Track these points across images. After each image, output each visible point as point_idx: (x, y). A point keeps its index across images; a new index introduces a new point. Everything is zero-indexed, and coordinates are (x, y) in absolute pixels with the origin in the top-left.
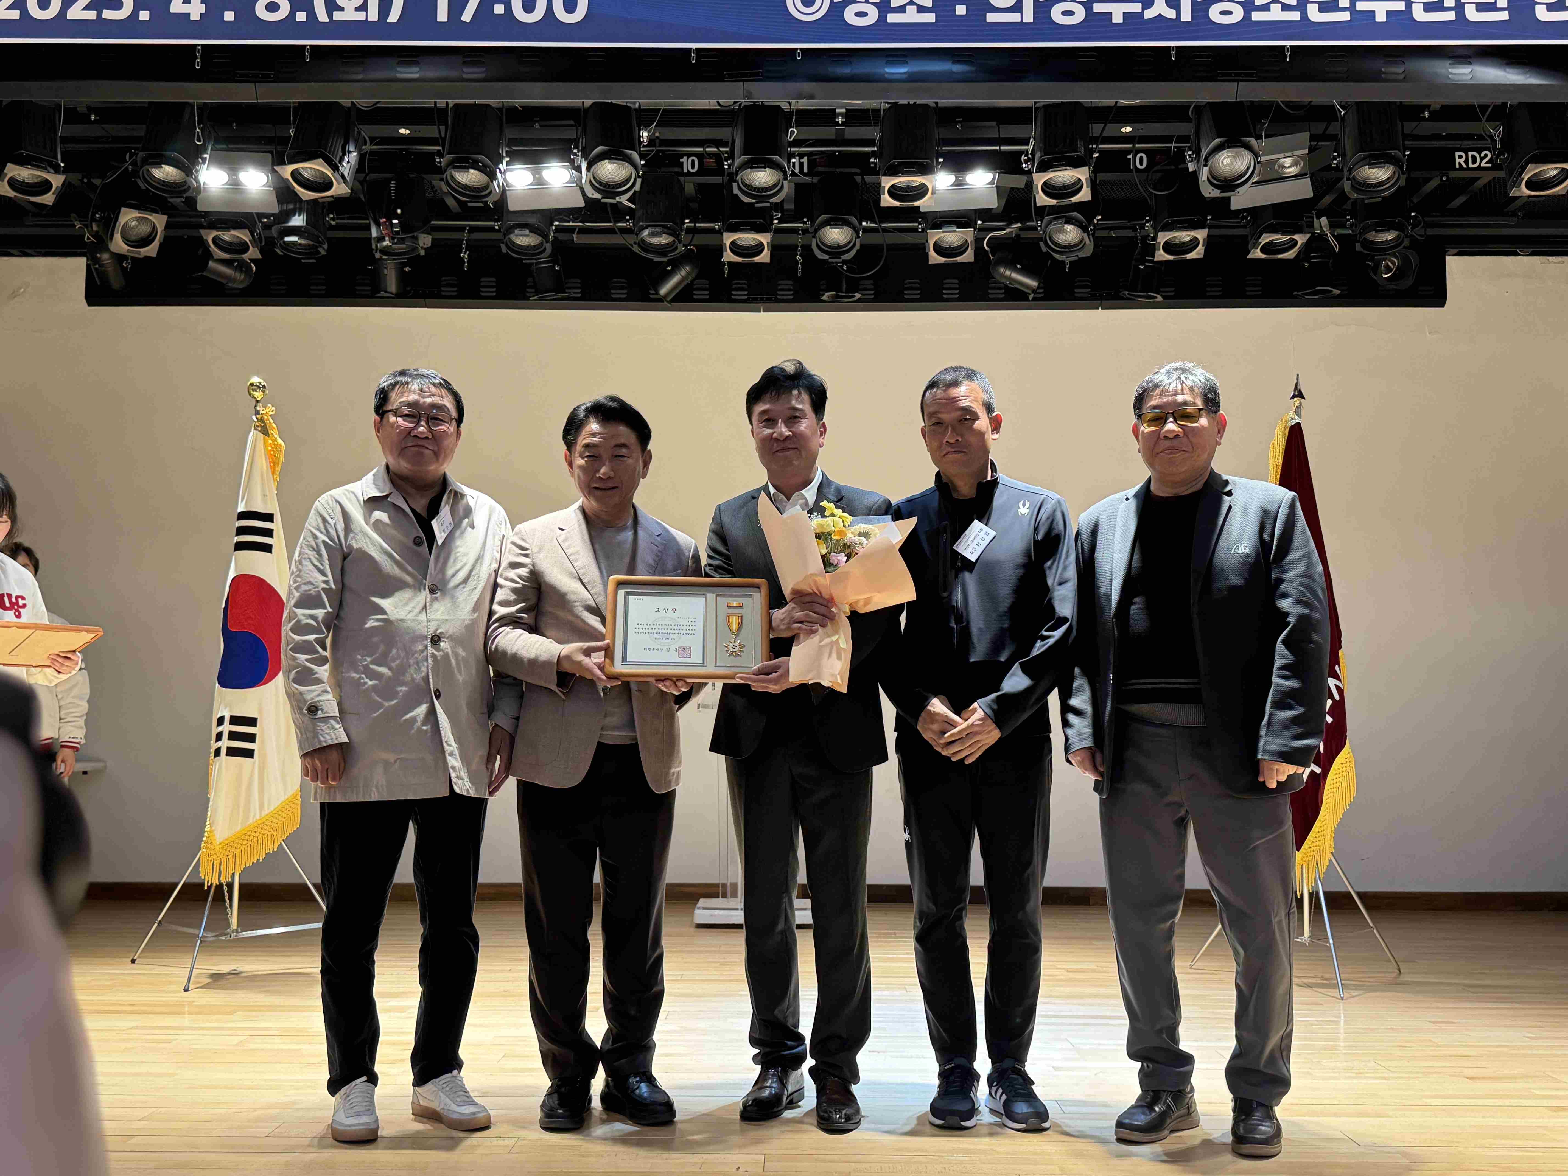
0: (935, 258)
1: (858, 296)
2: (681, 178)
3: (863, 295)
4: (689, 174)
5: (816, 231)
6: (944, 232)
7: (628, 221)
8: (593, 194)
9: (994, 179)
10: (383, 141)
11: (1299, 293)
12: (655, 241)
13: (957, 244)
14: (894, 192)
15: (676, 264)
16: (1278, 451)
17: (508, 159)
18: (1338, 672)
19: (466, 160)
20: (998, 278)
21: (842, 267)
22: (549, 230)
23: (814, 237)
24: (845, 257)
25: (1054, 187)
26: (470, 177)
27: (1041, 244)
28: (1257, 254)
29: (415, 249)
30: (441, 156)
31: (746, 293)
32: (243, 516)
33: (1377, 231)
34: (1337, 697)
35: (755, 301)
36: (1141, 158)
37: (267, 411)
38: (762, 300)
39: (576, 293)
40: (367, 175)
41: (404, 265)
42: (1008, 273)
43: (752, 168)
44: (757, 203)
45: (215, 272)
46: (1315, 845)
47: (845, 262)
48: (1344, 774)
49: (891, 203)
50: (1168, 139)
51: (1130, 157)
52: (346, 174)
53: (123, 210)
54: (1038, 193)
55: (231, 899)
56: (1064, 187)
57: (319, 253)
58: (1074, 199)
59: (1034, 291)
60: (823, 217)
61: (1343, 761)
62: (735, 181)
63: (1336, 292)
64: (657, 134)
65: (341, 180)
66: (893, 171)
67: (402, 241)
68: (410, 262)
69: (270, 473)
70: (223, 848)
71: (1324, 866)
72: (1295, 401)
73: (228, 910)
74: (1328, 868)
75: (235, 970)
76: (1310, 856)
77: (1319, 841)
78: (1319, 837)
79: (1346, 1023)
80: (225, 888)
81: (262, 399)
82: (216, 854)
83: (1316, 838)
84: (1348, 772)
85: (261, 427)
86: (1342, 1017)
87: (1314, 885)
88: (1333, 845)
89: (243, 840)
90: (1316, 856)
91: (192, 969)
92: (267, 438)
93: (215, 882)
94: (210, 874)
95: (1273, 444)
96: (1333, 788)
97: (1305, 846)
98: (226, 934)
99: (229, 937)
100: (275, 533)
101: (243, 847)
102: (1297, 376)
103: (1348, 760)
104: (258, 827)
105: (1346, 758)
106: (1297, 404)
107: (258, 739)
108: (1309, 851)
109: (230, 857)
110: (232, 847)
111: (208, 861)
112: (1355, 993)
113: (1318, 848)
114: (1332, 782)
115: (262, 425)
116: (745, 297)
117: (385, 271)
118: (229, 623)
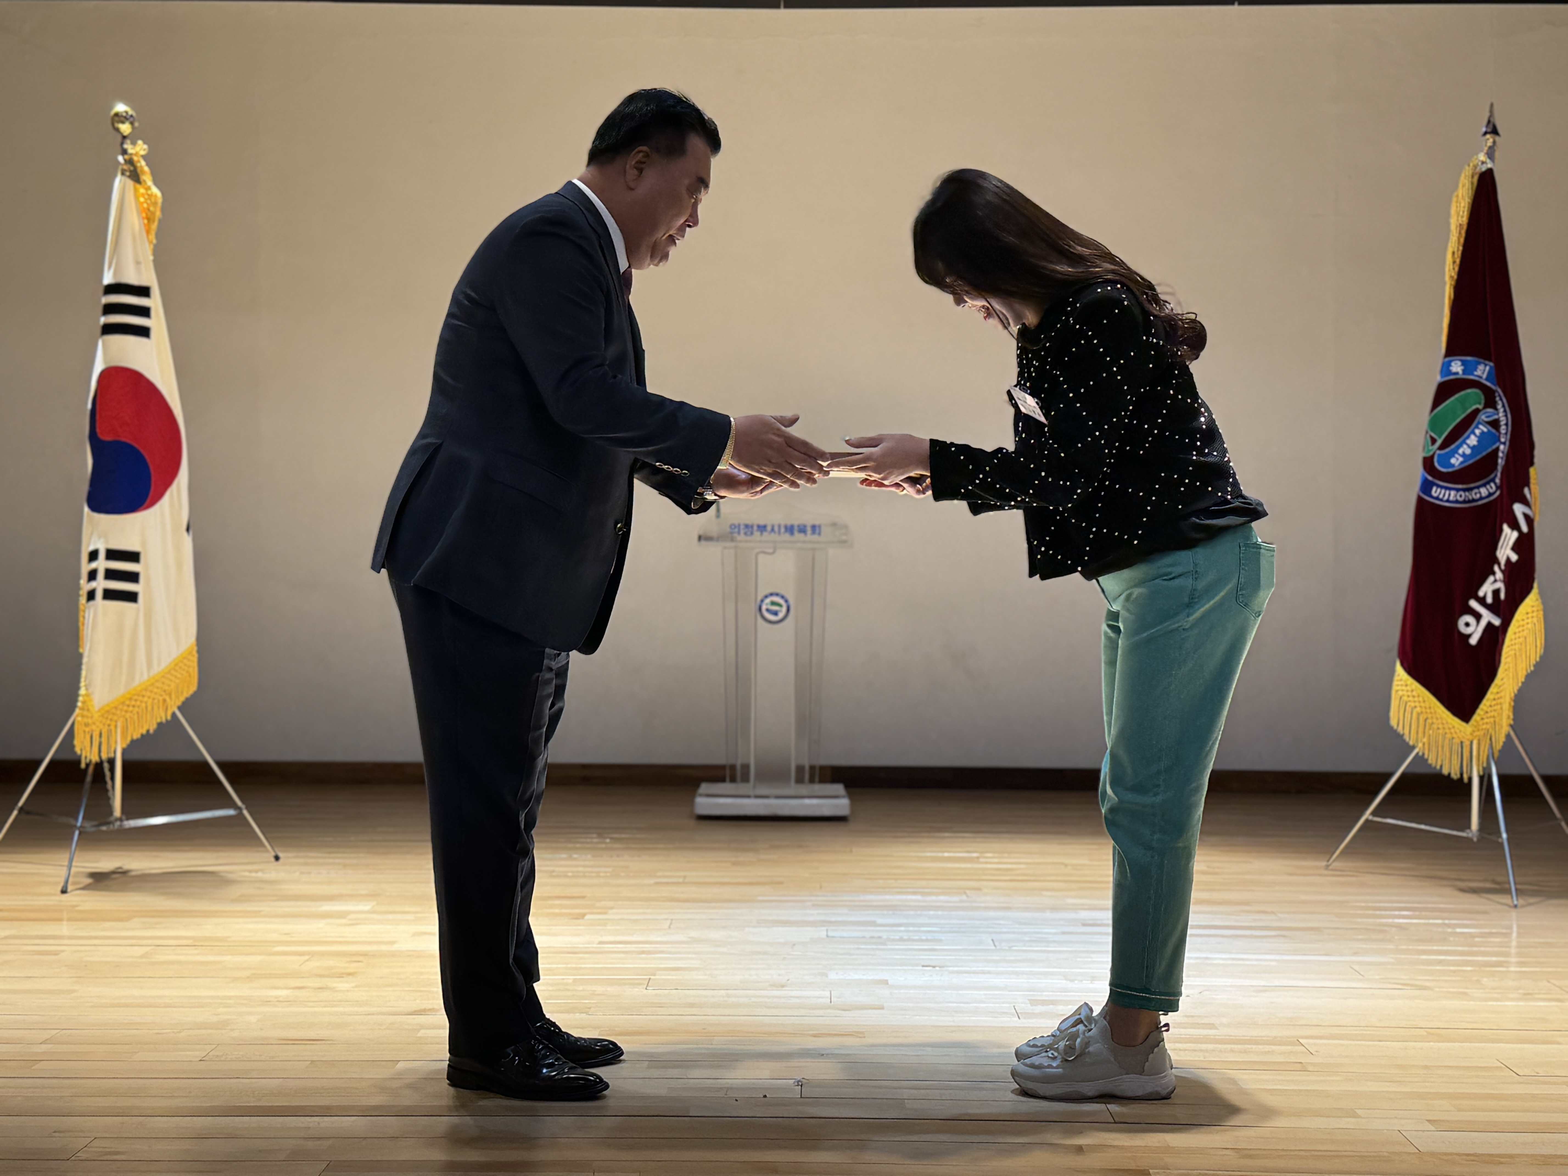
18: (1528, 496)
32: (111, 289)
34: (1525, 529)
37: (139, 150)
46: (1489, 715)
48: (1529, 626)
55: (113, 778)
61: (1529, 611)
69: (144, 234)
70: (102, 716)
71: (1499, 742)
72: (1488, 139)
73: (110, 793)
74: (1504, 743)
75: (120, 868)
76: (1482, 729)
77: (1495, 710)
78: (1494, 705)
79: (1519, 935)
80: (106, 766)
81: (130, 134)
82: (94, 723)
83: (1491, 706)
84: (1535, 624)
85: (131, 171)
86: (1515, 929)
87: (1485, 765)
88: (1512, 717)
89: (128, 706)
90: (1490, 730)
91: (70, 867)
92: (138, 186)
93: (95, 758)
94: (88, 749)
95: (1457, 196)
96: (1515, 644)
97: (1476, 717)
98: (108, 823)
99: (111, 826)
100: (153, 313)
101: (128, 715)
102: (1492, 105)
103: (1535, 609)
104: (146, 690)
105: (1533, 606)
106: (1490, 143)
107: (142, 578)
108: (1481, 723)
109: (112, 727)
110: (114, 714)
111: (84, 732)
112: (1532, 900)
113: (1492, 720)
114: (1513, 637)
115: (132, 168)
118: (98, 430)
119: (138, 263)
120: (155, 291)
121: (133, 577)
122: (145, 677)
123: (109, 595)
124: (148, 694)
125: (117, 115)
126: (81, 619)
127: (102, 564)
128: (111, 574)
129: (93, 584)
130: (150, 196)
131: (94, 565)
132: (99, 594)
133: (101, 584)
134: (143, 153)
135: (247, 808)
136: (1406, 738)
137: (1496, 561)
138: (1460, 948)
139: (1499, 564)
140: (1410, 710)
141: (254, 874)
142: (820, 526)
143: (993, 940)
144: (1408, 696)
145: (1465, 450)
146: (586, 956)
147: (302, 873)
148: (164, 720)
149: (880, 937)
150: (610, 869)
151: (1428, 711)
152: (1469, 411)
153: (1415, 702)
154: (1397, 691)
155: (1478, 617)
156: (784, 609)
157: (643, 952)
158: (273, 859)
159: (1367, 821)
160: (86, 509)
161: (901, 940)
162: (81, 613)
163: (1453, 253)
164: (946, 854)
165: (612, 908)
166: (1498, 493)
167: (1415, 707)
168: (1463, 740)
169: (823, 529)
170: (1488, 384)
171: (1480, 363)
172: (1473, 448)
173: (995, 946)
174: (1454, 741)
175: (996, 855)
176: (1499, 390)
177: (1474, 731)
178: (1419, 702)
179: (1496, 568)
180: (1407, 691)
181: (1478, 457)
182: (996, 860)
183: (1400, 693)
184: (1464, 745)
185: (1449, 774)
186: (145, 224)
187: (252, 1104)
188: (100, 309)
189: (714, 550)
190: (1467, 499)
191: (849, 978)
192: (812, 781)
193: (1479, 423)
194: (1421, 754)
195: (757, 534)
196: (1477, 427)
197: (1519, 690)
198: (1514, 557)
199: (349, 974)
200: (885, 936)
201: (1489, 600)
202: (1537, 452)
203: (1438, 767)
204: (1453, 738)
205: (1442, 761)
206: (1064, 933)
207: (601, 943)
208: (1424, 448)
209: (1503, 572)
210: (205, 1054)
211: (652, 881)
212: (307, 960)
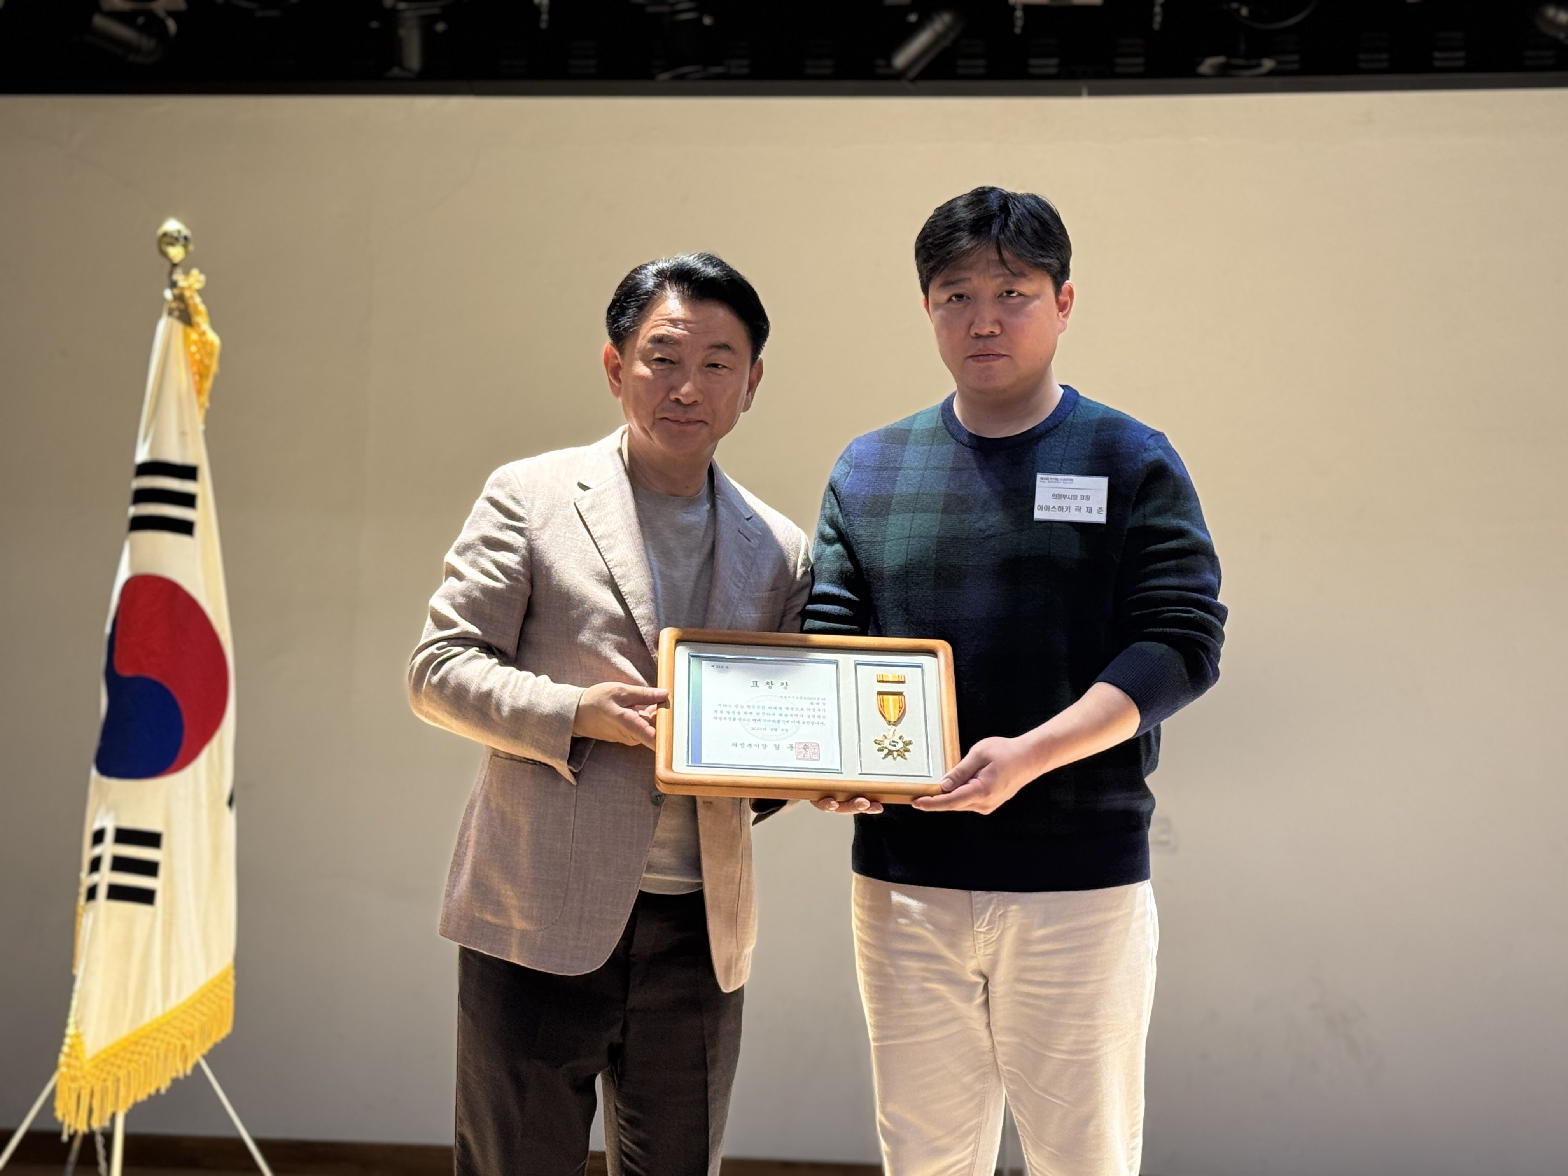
1: (1267, 64)
3: (1279, 61)
15: (927, 9)
20: (1544, 27)
21: (1237, 11)
31: (1054, 61)
32: (145, 469)
35: (1071, 75)
37: (193, 281)
38: (1085, 76)
39: (741, 66)
41: (436, 19)
45: (104, 35)
55: (109, 1157)
68: (445, 13)
69: (194, 394)
70: (96, 1067)
82: (84, 1077)
85: (181, 311)
89: (133, 1053)
92: (189, 330)
93: (82, 1128)
94: (73, 1114)
100: (199, 502)
104: (158, 1030)
109: (109, 1083)
110: (112, 1064)
111: (69, 1089)
115: (182, 306)
116: (1053, 71)
117: (402, 32)
118: (116, 662)
119: (183, 434)
120: (205, 473)
121: (150, 869)
122: (159, 1012)
123: (117, 893)
124: (161, 1036)
125: (166, 235)
126: (78, 927)
127: (109, 849)
128: (121, 864)
129: (96, 878)
130: (204, 344)
131: (98, 850)
132: (102, 892)
133: (106, 877)
134: (198, 286)
160: (94, 772)
186: (195, 382)
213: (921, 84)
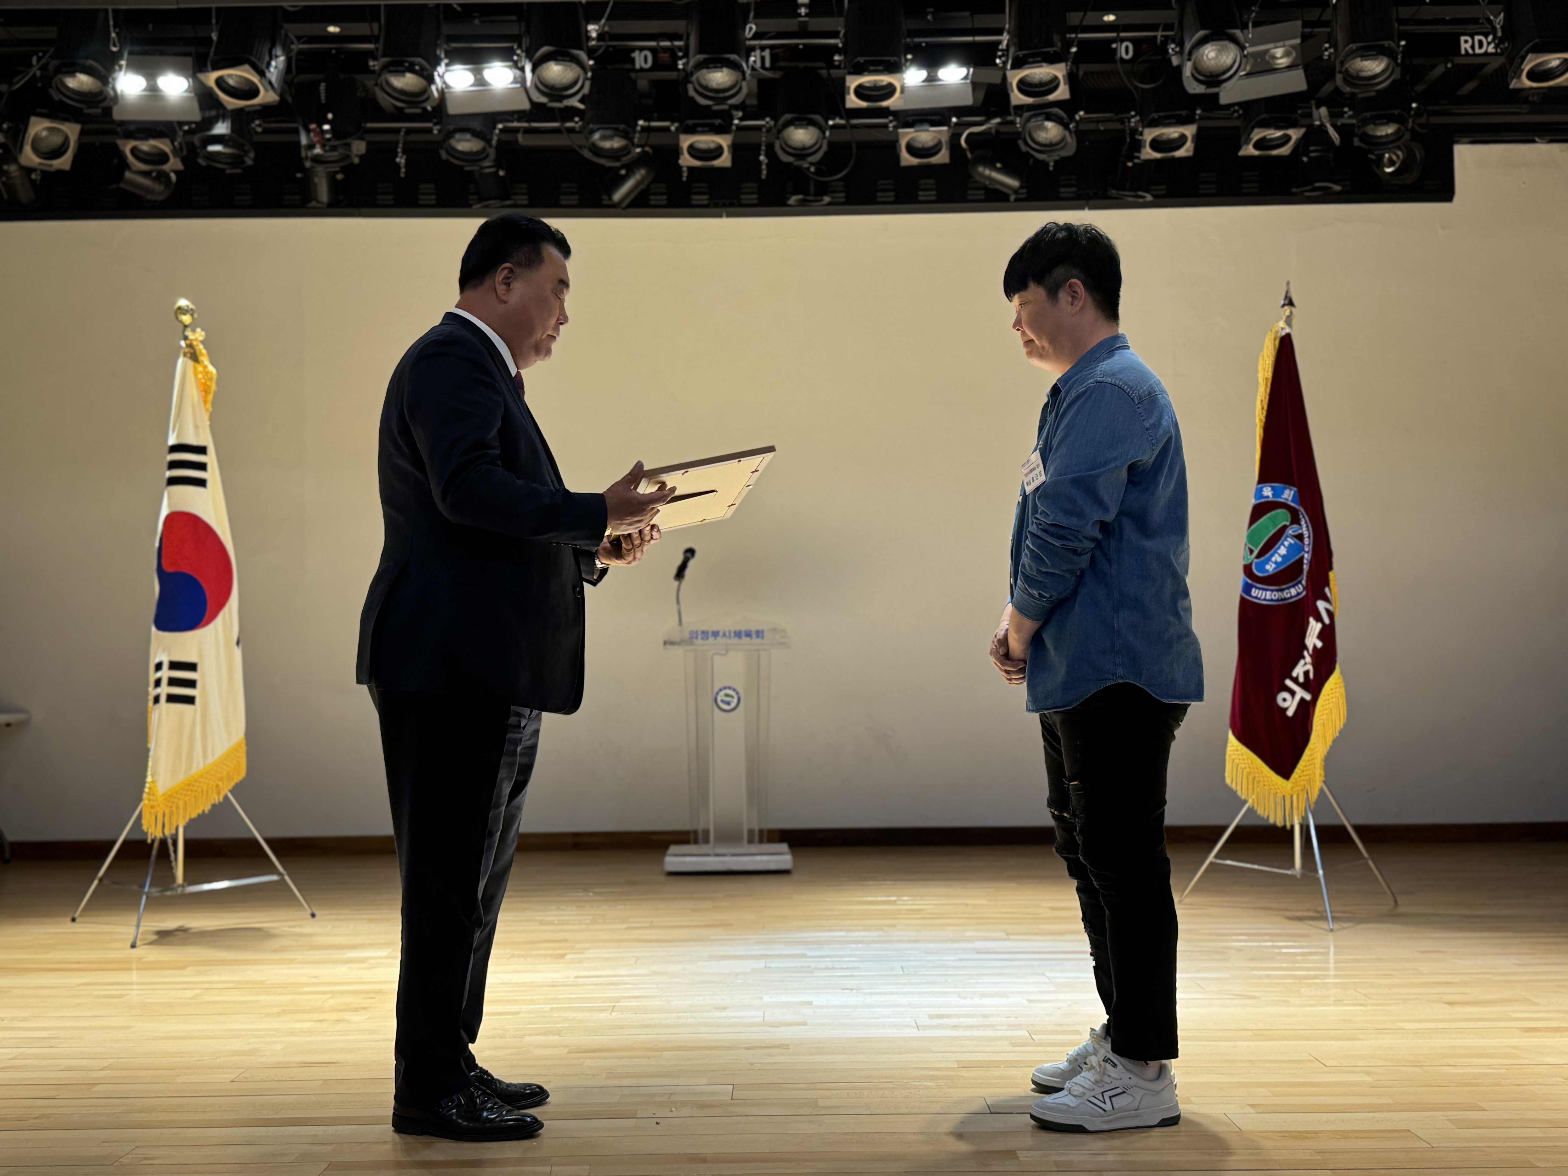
0: (907, 159)
1: (827, 199)
2: (633, 75)
3: (833, 198)
4: (642, 70)
5: (780, 132)
6: (916, 131)
7: (577, 123)
8: (538, 98)
9: (968, 74)
10: (311, 40)
11: (1298, 190)
12: (607, 145)
13: (931, 144)
14: (861, 92)
15: (631, 168)
16: (1267, 362)
17: (446, 61)
18: (1329, 594)
19: (401, 63)
20: (977, 178)
21: (808, 169)
22: (492, 133)
23: (778, 138)
24: (811, 159)
25: (1030, 85)
26: (406, 81)
27: (1020, 142)
28: (1250, 150)
29: (348, 157)
30: (375, 58)
31: (706, 197)
32: (175, 449)
33: (1375, 124)
34: (1327, 621)
35: (716, 205)
36: (1127, 48)
37: (198, 336)
38: (724, 206)
39: (523, 199)
40: (294, 77)
41: (336, 173)
42: (987, 172)
43: (708, 68)
44: (714, 105)
45: (131, 183)
46: (1305, 773)
47: (812, 164)
48: (1334, 700)
49: (857, 103)
50: (1154, 27)
51: (1114, 46)
52: (273, 79)
53: (33, 119)
54: (1013, 91)
55: (175, 852)
56: (1041, 84)
57: (244, 162)
58: (1052, 97)
59: (1016, 191)
60: (788, 116)
61: (1333, 687)
62: (690, 82)
63: (1337, 188)
64: (606, 29)
65: (269, 87)
66: (859, 70)
67: (334, 148)
68: (343, 170)
69: (202, 404)
70: (166, 799)
71: (1314, 795)
72: (1286, 310)
73: (173, 864)
74: (1319, 796)
75: (182, 926)
76: (1300, 785)
77: (1309, 770)
78: (1309, 765)
79: (1336, 953)
80: (170, 842)
81: (191, 324)
82: (159, 806)
83: (1306, 766)
84: (1338, 698)
85: (191, 354)
86: (1332, 949)
87: (1303, 814)
88: (1323, 774)
89: (187, 790)
90: (1306, 786)
91: (138, 926)
92: (197, 365)
93: (159, 835)
94: (154, 828)
95: (1263, 356)
96: (1323, 715)
97: (1295, 775)
98: (172, 889)
99: (174, 892)
100: (209, 467)
101: (187, 798)
102: (1288, 283)
103: (1337, 686)
104: (202, 777)
105: (1336, 684)
106: (1287, 313)
107: (199, 685)
108: (1299, 780)
109: (174, 809)
110: (175, 798)
111: (150, 813)
112: (1345, 925)
113: (1308, 777)
114: (1321, 709)
115: (192, 351)
116: (706, 202)
117: (316, 180)
118: (163, 564)
119: (196, 427)
120: (211, 450)
121: (191, 684)
122: (201, 766)
123: (171, 699)
124: (203, 780)
125: (179, 308)
126: (149, 719)
127: (165, 674)
128: (173, 682)
129: (158, 690)
130: (206, 373)
131: (159, 674)
132: (163, 698)
133: (165, 690)
134: (201, 338)
135: (289, 874)
136: (1239, 793)
137: (1306, 648)
138: (1284, 965)
139: (1308, 650)
140: (1241, 770)
141: (292, 930)
142: (763, 631)
143: (902, 967)
144: (1239, 759)
145: (1277, 558)
146: (563, 988)
147: (333, 927)
148: (217, 802)
149: (809, 967)
150: (590, 917)
151: (1256, 771)
152: (1279, 526)
153: (1244, 764)
154: (1230, 756)
155: (1293, 693)
156: (735, 700)
157: (611, 984)
158: (310, 917)
159: (1211, 863)
160: (154, 629)
161: (827, 968)
162: (149, 715)
163: (1262, 401)
164: (870, 899)
165: (588, 949)
166: (1304, 593)
167: (1245, 768)
168: (1285, 794)
169: (766, 634)
170: (1293, 505)
171: (1285, 488)
172: (1283, 557)
173: (903, 971)
174: (1278, 795)
175: (911, 898)
176: (1302, 510)
177: (1293, 787)
178: (1248, 764)
179: (1305, 653)
180: (1238, 755)
181: (1288, 563)
182: (910, 902)
183: (1233, 757)
184: (1286, 798)
185: (1275, 822)
186: (202, 396)
187: (271, 1117)
188: (166, 466)
189: (677, 652)
190: (1280, 598)
191: (780, 1000)
192: (761, 841)
193: (1287, 537)
194: (1251, 807)
195: (711, 639)
196: (1286, 540)
197: (1329, 753)
198: (1319, 644)
199: (364, 1008)
200: (813, 965)
201: (1301, 679)
202: (1335, 560)
203: (1266, 817)
204: (1277, 793)
205: (1269, 812)
206: (961, 960)
207: (576, 977)
208: (1244, 558)
209: (1311, 656)
210: (235, 1076)
211: (624, 926)
212: (331, 998)
213: (630, 210)
